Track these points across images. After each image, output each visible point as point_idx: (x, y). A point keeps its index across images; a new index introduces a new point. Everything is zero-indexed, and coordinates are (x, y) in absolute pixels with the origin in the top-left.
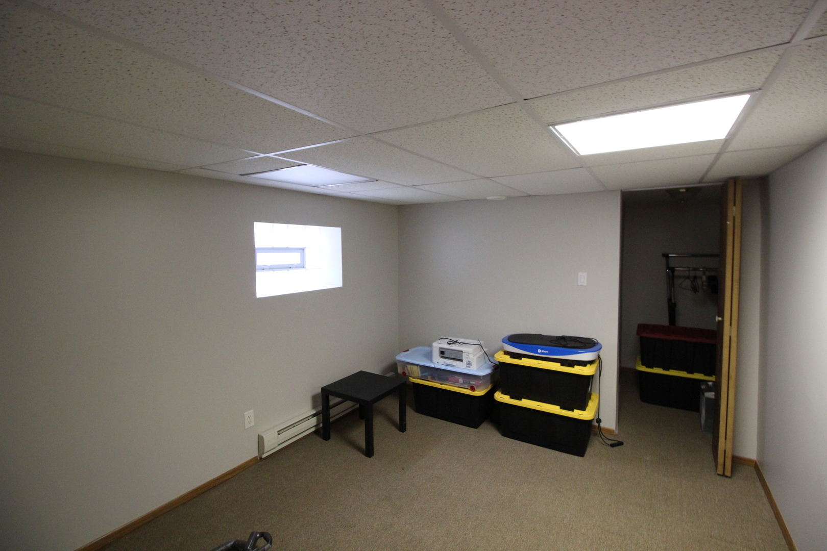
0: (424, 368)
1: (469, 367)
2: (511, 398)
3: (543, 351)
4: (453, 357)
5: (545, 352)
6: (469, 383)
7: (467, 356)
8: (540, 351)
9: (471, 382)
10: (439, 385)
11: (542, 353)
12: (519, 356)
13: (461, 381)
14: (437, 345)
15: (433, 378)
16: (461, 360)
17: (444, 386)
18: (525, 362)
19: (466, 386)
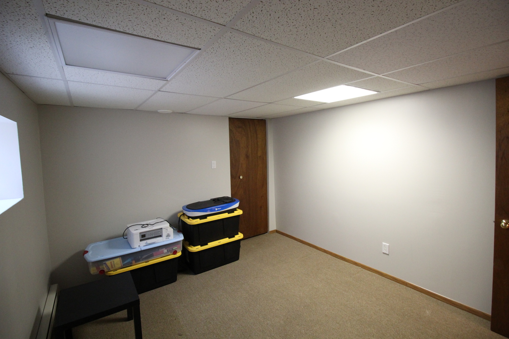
0: (123, 257)
1: (169, 238)
2: (201, 246)
3: (218, 209)
4: (154, 236)
5: (219, 209)
6: (173, 249)
7: (166, 231)
8: (216, 209)
9: (174, 248)
10: (145, 263)
11: (218, 210)
12: (205, 217)
13: (165, 251)
14: (136, 232)
15: (137, 261)
16: (161, 236)
17: (150, 262)
18: (210, 219)
19: (170, 253)
